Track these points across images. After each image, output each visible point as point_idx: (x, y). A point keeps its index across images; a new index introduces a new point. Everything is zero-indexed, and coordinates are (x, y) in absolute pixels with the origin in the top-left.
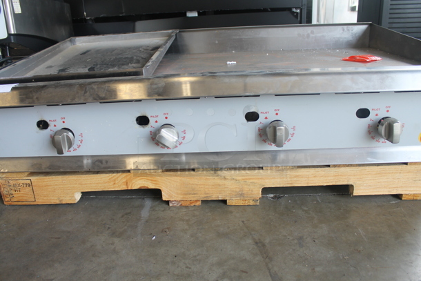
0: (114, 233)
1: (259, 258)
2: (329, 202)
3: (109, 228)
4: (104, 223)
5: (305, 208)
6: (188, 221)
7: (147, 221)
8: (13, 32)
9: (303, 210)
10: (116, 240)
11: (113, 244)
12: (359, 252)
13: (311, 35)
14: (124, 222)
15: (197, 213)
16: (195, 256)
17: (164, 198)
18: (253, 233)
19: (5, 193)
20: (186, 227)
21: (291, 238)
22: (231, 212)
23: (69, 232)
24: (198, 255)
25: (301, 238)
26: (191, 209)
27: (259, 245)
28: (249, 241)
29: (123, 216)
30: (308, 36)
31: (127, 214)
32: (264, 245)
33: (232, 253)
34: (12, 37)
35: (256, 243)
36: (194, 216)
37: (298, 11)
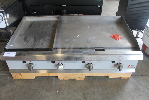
0: (47, 90)
1: (84, 99)
2: (102, 79)
3: (45, 88)
4: (43, 86)
5: (96, 81)
6: (66, 85)
7: (55, 86)
8: (8, 26)
9: (96, 82)
10: (48, 93)
11: (47, 94)
12: (108, 97)
13: (103, 19)
14: (49, 86)
15: (68, 82)
16: (68, 98)
17: (59, 78)
18: (82, 90)
19: (14, 76)
20: (65, 88)
21: (92, 92)
22: (77, 82)
23: (35, 90)
24: (69, 98)
25: (94, 92)
26: (66, 81)
27: (84, 94)
28: (82, 93)
29: (48, 84)
30: (102, 19)
31: (49, 83)
32: (85, 95)
33: (77, 97)
34: (8, 27)
35: (83, 94)
36: (67, 84)
37: (100, 6)
